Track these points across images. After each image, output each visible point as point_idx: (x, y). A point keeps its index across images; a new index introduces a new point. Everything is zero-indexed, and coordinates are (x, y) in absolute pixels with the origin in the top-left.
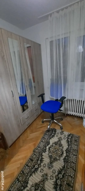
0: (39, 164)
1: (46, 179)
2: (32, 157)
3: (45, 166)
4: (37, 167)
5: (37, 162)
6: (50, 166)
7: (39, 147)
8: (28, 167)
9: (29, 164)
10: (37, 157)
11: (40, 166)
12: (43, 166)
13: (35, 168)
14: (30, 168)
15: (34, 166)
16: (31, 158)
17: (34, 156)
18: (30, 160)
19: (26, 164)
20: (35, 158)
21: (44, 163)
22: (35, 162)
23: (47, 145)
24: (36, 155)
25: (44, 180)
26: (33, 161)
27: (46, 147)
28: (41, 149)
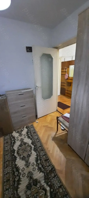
0: (39, 165)
1: (26, 165)
2: (49, 162)
3: (34, 170)
4: (38, 163)
5: (41, 164)
6: (30, 175)
7: (55, 176)
8: (43, 155)
9: (44, 157)
10: (46, 166)
11: (37, 165)
12: (35, 168)
13: (38, 160)
14: (42, 157)
15: (40, 160)
16: (48, 160)
17: (48, 164)
18: (48, 158)
19: (46, 154)
20: (46, 165)
21: (36, 170)
22: (43, 162)
23: (52, 190)
24: (47, 167)
25: (27, 162)
26: (45, 161)
27: (50, 186)
28: (51, 178)
